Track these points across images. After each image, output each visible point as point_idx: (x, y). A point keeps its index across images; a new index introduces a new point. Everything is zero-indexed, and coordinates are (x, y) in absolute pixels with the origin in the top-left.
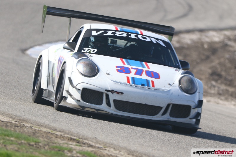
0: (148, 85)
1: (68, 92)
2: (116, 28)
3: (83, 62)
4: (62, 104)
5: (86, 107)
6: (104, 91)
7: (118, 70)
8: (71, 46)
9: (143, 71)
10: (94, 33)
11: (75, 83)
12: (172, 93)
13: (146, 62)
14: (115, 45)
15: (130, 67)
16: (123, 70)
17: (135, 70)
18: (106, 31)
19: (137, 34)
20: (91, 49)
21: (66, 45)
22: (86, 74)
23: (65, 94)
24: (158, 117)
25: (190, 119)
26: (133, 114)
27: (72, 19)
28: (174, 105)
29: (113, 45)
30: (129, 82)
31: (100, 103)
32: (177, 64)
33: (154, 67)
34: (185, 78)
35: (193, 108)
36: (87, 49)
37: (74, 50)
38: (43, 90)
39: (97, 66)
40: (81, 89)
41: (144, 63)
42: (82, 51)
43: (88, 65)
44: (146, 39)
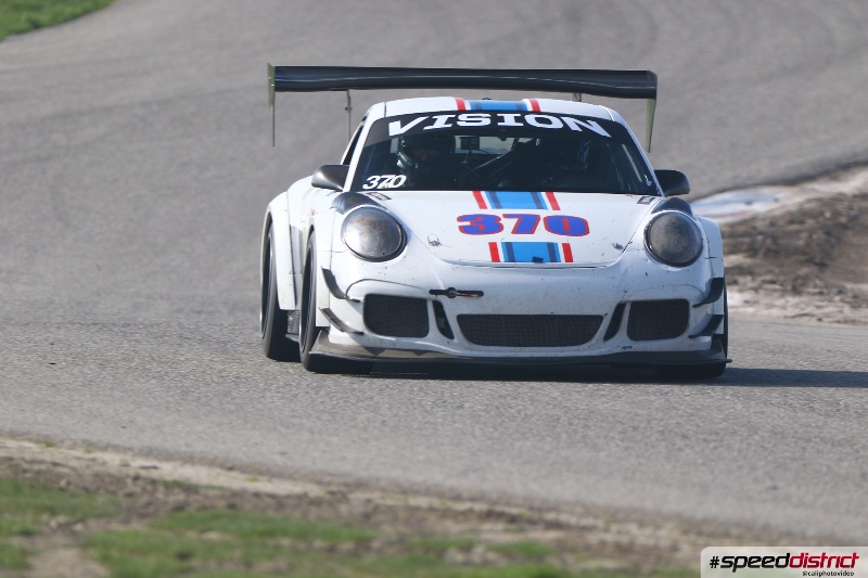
0: (554, 258)
1: (327, 312)
2: (461, 105)
3: (358, 221)
4: (318, 349)
5: (382, 350)
6: (425, 295)
7: (463, 229)
8: (336, 174)
9: (537, 218)
10: (395, 129)
11: (342, 284)
12: (626, 271)
13: (550, 190)
14: (474, 152)
15: (499, 213)
16: (477, 225)
17: (515, 221)
18: (430, 117)
19: (522, 112)
20: (389, 177)
21: (320, 176)
22: (372, 254)
23: (321, 321)
24: (596, 347)
25: (691, 337)
26: (518, 348)
27: (353, 92)
28: (637, 305)
29: (470, 154)
30: (495, 257)
31: (422, 332)
32: (649, 183)
33: (571, 204)
34: (663, 222)
35: (695, 306)
36: (378, 178)
37: (343, 185)
38: (286, 313)
39: (401, 226)
40: (362, 299)
41: (543, 194)
42: (365, 186)
43: (374, 227)
44: (549, 122)
